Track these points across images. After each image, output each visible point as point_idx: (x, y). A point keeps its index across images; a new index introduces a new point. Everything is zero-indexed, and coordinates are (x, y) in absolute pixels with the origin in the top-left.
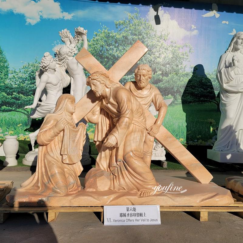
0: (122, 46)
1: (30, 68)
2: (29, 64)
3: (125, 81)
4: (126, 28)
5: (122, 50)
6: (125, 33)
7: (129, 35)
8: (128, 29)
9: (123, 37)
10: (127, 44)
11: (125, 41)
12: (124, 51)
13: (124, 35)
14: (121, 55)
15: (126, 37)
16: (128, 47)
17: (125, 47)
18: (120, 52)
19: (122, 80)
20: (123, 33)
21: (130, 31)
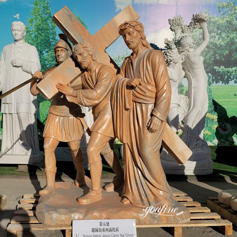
0: (226, 33)
1: (120, 61)
2: (119, 56)
3: (229, 74)
4: (230, 11)
5: (225, 38)
6: (229, 17)
7: (234, 20)
8: (233, 12)
9: (227, 21)
10: (232, 30)
11: (229, 27)
12: (227, 39)
13: (228, 19)
14: (224, 43)
15: (231, 22)
16: (232, 34)
17: (229, 34)
18: (223, 40)
19: (225, 73)
20: (226, 18)
21: (235, 15)
